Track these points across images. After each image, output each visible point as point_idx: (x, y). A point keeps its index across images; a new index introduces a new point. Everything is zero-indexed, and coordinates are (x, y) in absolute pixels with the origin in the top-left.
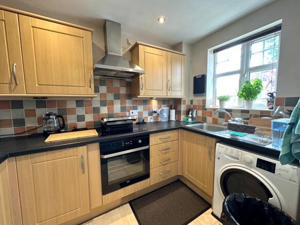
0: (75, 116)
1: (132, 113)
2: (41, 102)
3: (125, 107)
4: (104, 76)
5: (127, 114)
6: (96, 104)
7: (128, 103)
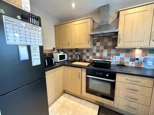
0: (86, 56)
1: (115, 58)
2: (77, 50)
3: (111, 54)
4: (99, 37)
5: (111, 58)
6: (94, 51)
7: (113, 52)
